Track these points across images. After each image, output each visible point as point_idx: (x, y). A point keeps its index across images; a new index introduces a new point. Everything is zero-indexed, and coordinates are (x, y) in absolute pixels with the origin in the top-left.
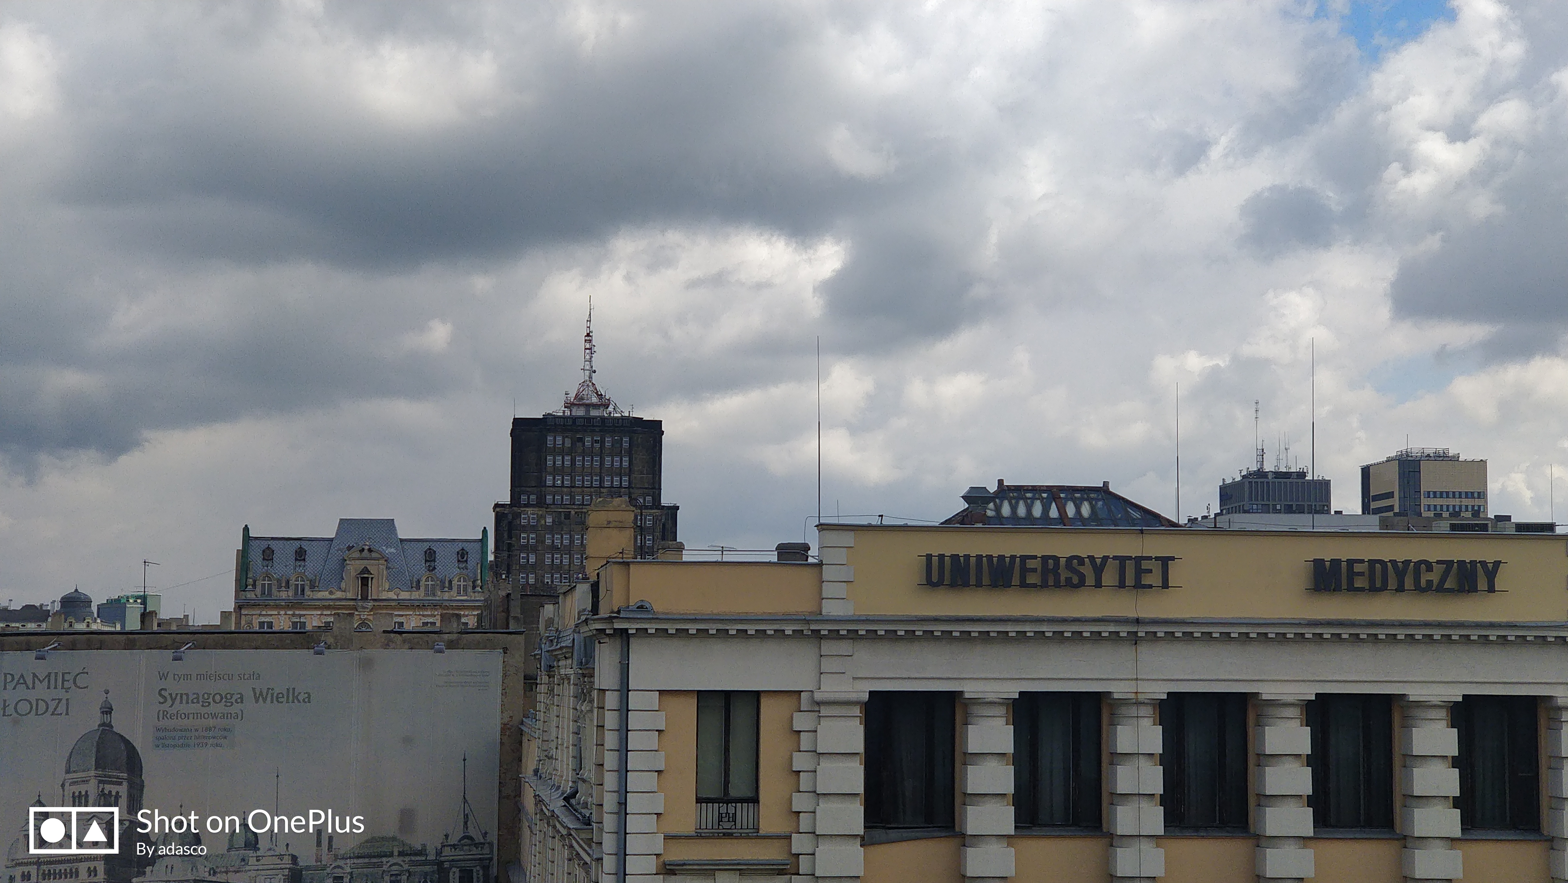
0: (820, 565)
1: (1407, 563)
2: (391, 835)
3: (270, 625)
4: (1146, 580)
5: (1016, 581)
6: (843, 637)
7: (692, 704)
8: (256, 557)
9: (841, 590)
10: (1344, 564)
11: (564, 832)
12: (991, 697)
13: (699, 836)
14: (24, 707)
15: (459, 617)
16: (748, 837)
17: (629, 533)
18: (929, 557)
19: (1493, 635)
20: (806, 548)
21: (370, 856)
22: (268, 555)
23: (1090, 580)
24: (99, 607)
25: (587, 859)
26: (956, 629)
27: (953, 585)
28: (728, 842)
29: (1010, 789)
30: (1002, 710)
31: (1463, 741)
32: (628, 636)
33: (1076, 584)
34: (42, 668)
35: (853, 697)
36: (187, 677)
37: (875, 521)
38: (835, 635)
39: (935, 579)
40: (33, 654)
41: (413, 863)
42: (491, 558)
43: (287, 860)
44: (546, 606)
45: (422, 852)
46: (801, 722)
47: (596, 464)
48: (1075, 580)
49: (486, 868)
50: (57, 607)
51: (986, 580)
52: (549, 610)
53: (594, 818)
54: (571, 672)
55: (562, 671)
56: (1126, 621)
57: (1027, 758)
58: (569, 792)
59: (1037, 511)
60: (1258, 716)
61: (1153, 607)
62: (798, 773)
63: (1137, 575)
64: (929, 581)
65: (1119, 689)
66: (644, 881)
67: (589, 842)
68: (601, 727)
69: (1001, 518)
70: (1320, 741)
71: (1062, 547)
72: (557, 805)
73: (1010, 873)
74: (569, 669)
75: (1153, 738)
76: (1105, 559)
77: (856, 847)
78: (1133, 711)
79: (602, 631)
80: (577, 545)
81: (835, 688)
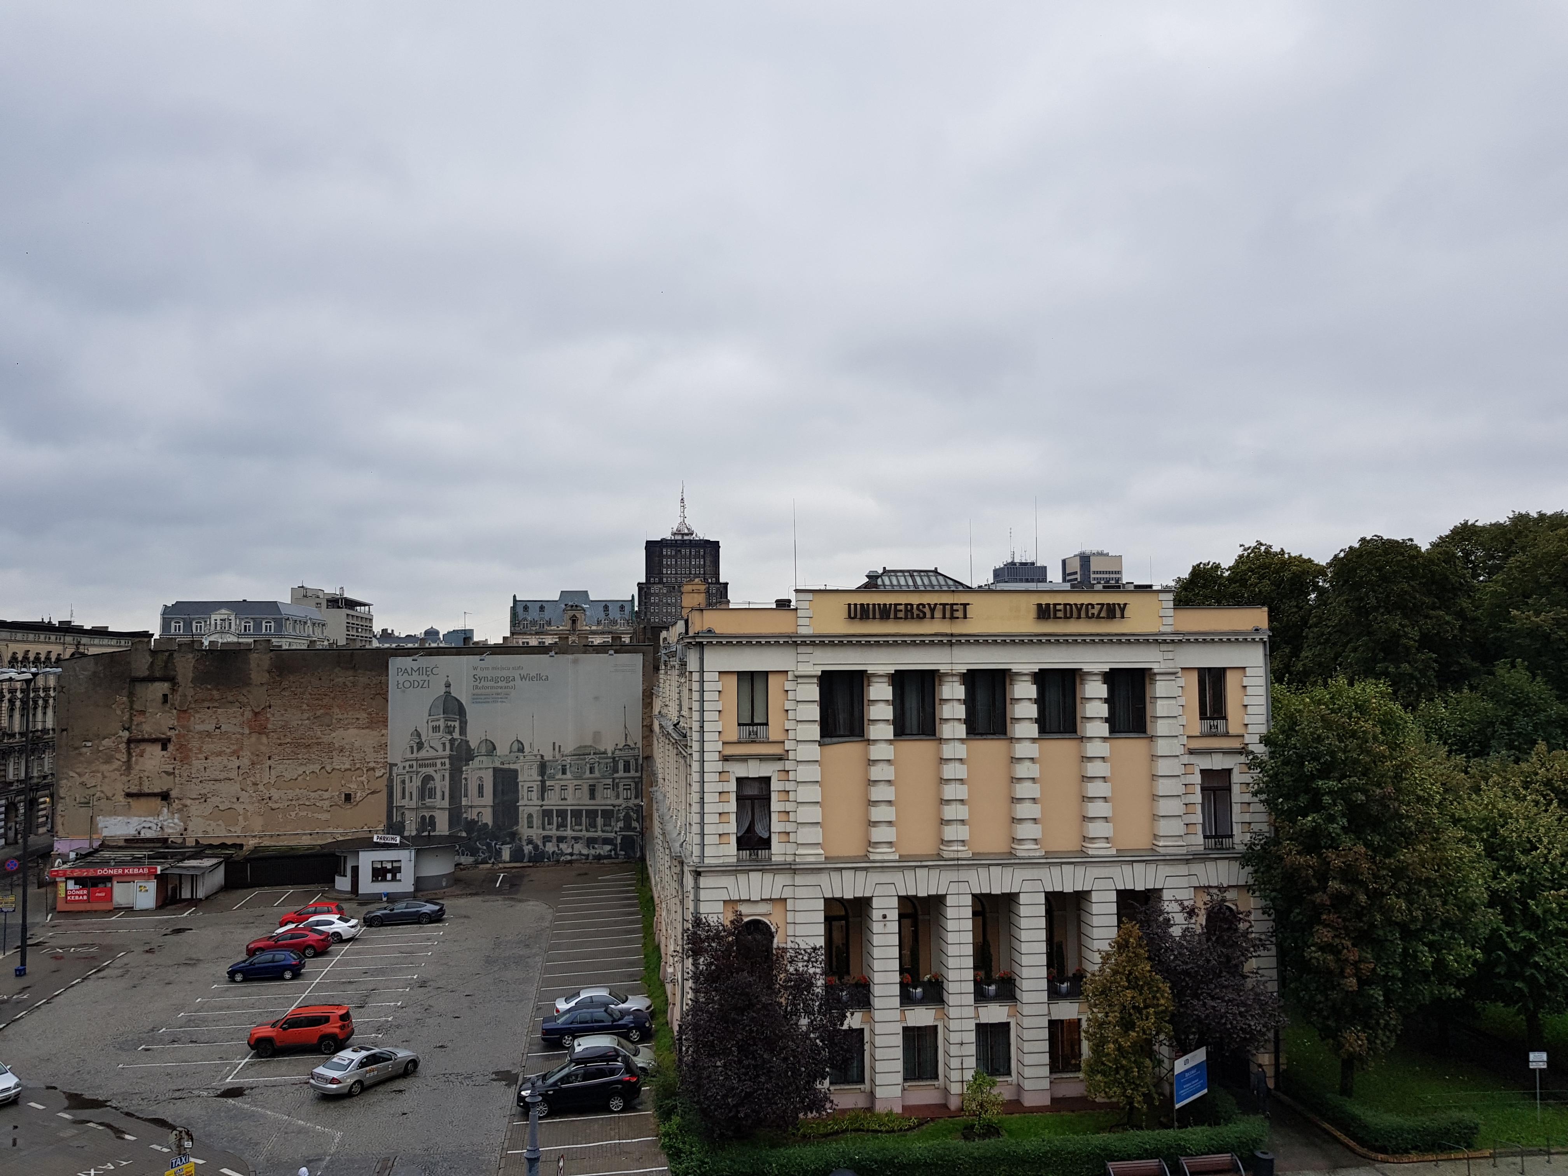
0: (796, 609)
1: (1082, 605)
2: (589, 744)
3: (528, 643)
4: (956, 614)
5: (892, 616)
6: (808, 645)
7: (735, 678)
8: (520, 610)
9: (806, 621)
10: (1051, 607)
11: (674, 741)
12: (881, 673)
13: (739, 742)
14: (407, 684)
15: (621, 638)
16: (763, 742)
17: (704, 595)
18: (849, 605)
19: (1123, 639)
20: (790, 601)
21: (580, 755)
22: (526, 608)
23: (928, 615)
24: (444, 635)
25: (685, 754)
26: (863, 640)
27: (861, 618)
28: (753, 745)
29: (891, 717)
30: (886, 679)
31: (1111, 691)
32: (703, 645)
33: (922, 617)
34: (415, 664)
35: (814, 673)
36: (487, 669)
37: (823, 588)
38: (804, 643)
40: (412, 658)
41: (599, 758)
42: (636, 609)
43: (539, 757)
44: (663, 632)
45: (605, 753)
46: (788, 686)
47: (688, 563)
48: (921, 615)
49: (636, 760)
50: (423, 636)
51: (877, 616)
52: (664, 634)
53: (688, 734)
55: (672, 663)
56: (946, 635)
57: (899, 702)
58: (676, 722)
59: (902, 581)
60: (1011, 680)
61: (959, 628)
62: (787, 711)
63: (952, 613)
64: (850, 617)
65: (943, 668)
66: (713, 764)
67: (686, 746)
68: (691, 690)
69: (884, 585)
70: (1041, 692)
71: (915, 600)
72: (670, 729)
73: (892, 758)
74: (675, 662)
75: (960, 691)
76: (936, 604)
77: (816, 746)
78: (950, 679)
79: (690, 643)
80: (679, 602)
81: (803, 669)
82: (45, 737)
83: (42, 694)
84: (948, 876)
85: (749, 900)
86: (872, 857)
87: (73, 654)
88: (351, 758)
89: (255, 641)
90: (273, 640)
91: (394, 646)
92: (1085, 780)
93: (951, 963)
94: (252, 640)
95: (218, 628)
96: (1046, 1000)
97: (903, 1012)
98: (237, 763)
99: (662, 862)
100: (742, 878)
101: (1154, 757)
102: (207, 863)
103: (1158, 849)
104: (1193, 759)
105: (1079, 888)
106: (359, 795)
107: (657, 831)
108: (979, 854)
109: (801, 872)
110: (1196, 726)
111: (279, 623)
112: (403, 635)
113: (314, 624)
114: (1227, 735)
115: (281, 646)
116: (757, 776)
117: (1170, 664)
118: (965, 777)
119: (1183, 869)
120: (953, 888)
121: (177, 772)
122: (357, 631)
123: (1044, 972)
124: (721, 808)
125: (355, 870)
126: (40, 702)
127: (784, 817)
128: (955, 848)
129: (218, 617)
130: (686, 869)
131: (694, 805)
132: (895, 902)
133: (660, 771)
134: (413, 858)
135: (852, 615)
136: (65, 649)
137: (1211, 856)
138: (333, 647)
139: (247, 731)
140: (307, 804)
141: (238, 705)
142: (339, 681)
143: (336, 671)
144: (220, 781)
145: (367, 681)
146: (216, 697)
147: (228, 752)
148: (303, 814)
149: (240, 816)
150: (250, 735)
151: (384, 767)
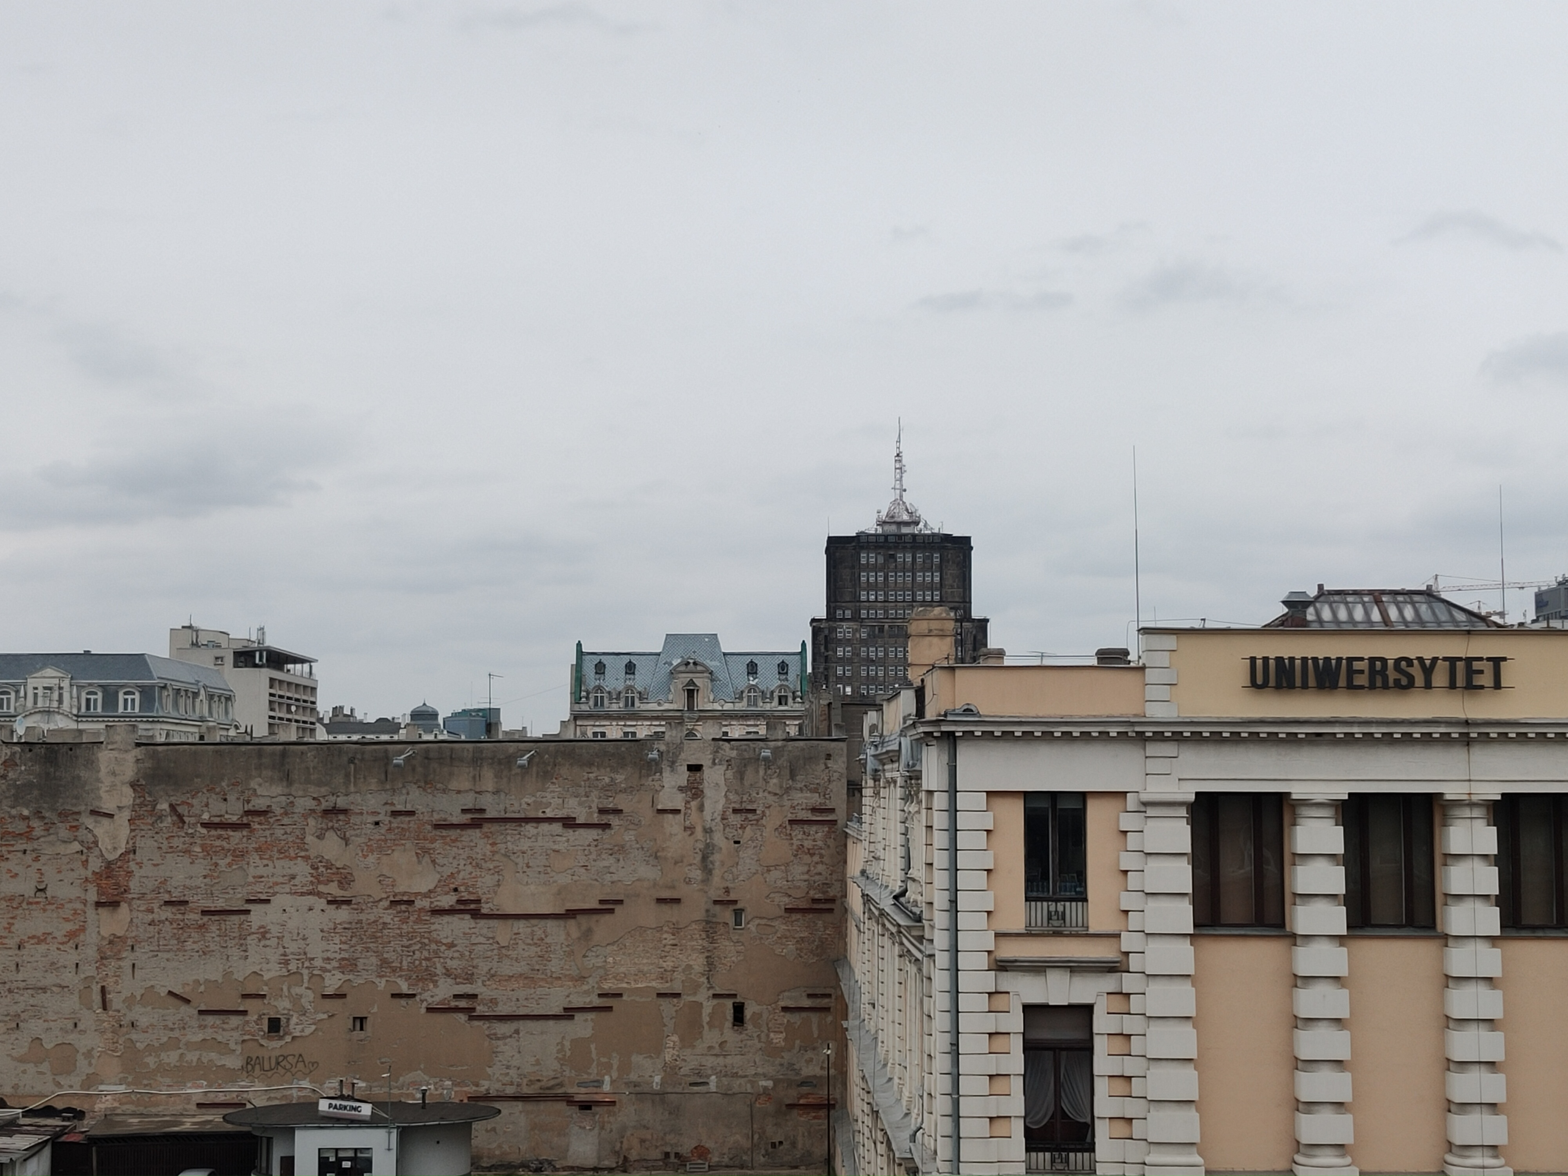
0: (1141, 668)
3: (603, 734)
4: (1477, 680)
5: (1343, 682)
6: (1167, 740)
7: (1019, 805)
8: (589, 670)
9: (1161, 693)
11: (894, 929)
12: (1319, 798)
13: (1028, 934)
16: (1077, 935)
17: (950, 641)
18: (1253, 660)
20: (1126, 653)
22: (600, 667)
23: (1418, 681)
24: (445, 719)
25: (919, 955)
26: (1282, 731)
27: (1278, 687)
28: (1057, 939)
29: (1341, 890)
30: (1330, 812)
32: (955, 739)
33: (1403, 685)
35: (1179, 798)
37: (1198, 625)
38: (1159, 737)
40: (391, 762)
42: (809, 670)
44: (869, 713)
46: (1127, 822)
47: (908, 579)
48: (1402, 681)
50: (408, 719)
51: (1312, 683)
52: (871, 717)
53: (924, 915)
54: (896, 774)
55: (888, 775)
56: (1457, 723)
57: (1357, 858)
58: (898, 891)
59: (1359, 614)
61: (1485, 708)
62: (1125, 872)
63: (1465, 676)
64: (1254, 684)
65: (1451, 791)
66: (976, 977)
67: (919, 938)
68: (929, 827)
69: (1320, 621)
72: (886, 904)
73: (1343, 973)
74: (895, 772)
75: (1486, 839)
76: (1433, 659)
78: (1466, 813)
79: (929, 734)
80: (900, 655)
81: (1158, 789)
86: (1303, 1174)
88: (281, 950)
89: (107, 726)
90: (142, 726)
91: (355, 738)
94: (102, 726)
95: (40, 704)
98: (72, 957)
99: (868, 1167)
102: (21, 1142)
106: (294, 1020)
107: (858, 1106)
111: (148, 694)
112: (371, 719)
113: (211, 697)
115: (152, 737)
116: (1065, 1003)
118: (1498, 1015)
122: (289, 711)
124: (992, 1065)
125: (288, 1164)
127: (1120, 1087)
128: (1477, 1161)
129: (41, 683)
131: (938, 1057)
133: (864, 988)
134: (394, 1145)
135: (1259, 681)
138: (248, 739)
139: (92, 896)
140: (199, 1037)
141: (76, 846)
142: (259, 803)
143: (253, 784)
144: (44, 990)
145: (311, 804)
146: (38, 832)
147: (59, 934)
148: (192, 1057)
149: (80, 1057)
150: (98, 904)
151: (342, 969)
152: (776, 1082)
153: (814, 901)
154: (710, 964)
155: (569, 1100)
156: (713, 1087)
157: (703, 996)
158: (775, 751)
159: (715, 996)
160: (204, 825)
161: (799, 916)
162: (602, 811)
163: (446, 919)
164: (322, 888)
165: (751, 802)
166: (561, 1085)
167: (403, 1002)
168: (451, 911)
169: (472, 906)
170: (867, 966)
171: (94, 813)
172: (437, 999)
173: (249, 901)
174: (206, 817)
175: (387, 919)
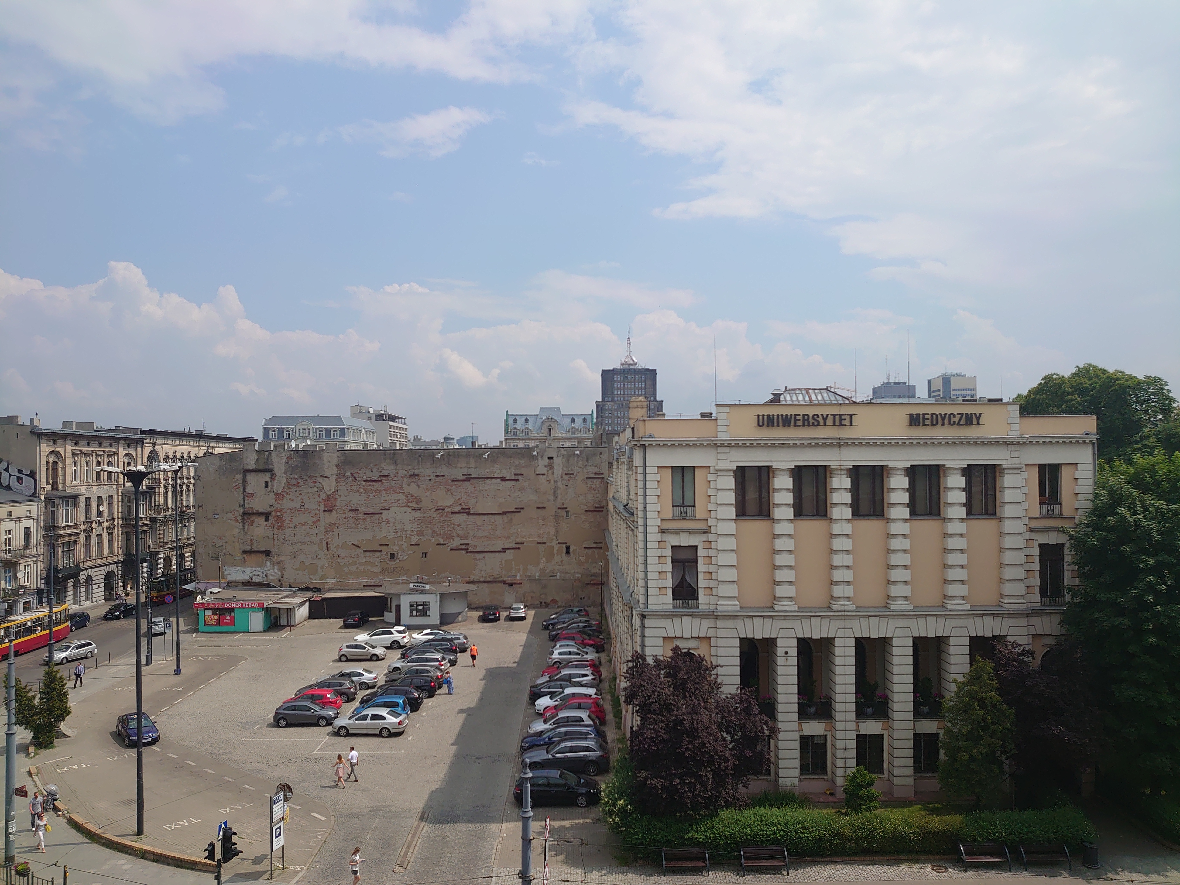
0: (717, 419)
1: (946, 414)
3: (516, 445)
4: (844, 423)
5: (792, 424)
6: (726, 446)
7: (670, 471)
8: (511, 421)
9: (724, 429)
10: (921, 416)
11: (624, 518)
12: (784, 468)
13: (674, 520)
16: (692, 520)
17: (645, 410)
18: (758, 416)
19: (980, 442)
20: (711, 413)
22: (515, 421)
23: (822, 423)
24: (457, 440)
25: (633, 527)
26: (769, 443)
27: (768, 426)
28: (685, 521)
29: (792, 502)
30: (788, 473)
31: (968, 482)
32: (646, 447)
33: (816, 425)
35: (730, 468)
37: (737, 403)
38: (723, 445)
39: (761, 424)
42: (595, 420)
46: (710, 477)
47: (633, 386)
48: (816, 423)
50: (443, 440)
51: (781, 424)
52: (616, 438)
53: (635, 513)
55: (622, 460)
56: (836, 439)
57: (797, 491)
58: (625, 503)
59: (801, 398)
60: (888, 474)
61: (846, 433)
62: (710, 496)
63: (839, 421)
64: (759, 425)
65: (833, 465)
66: (653, 536)
67: (633, 521)
68: (636, 480)
69: (786, 401)
70: (912, 483)
71: (811, 411)
72: (621, 508)
73: (792, 533)
74: (624, 459)
75: (847, 483)
76: (828, 415)
77: (733, 524)
78: (839, 472)
79: (636, 445)
80: (626, 415)
81: (723, 465)
82: (189, 511)
83: (185, 481)
84: (836, 624)
85: (682, 638)
86: (777, 608)
87: (205, 454)
88: (394, 528)
89: (327, 443)
90: (340, 443)
91: (423, 447)
92: (946, 551)
93: (838, 689)
94: (325, 443)
95: (301, 435)
96: (912, 718)
97: (800, 724)
98: (316, 531)
99: (616, 607)
100: (677, 621)
101: (1001, 534)
102: (298, 600)
103: (1004, 605)
104: (1034, 536)
105: (940, 634)
106: (400, 554)
107: (612, 584)
108: (860, 607)
109: (722, 617)
110: (1036, 510)
111: (342, 431)
112: (428, 440)
113: (366, 431)
114: (1061, 517)
115: (344, 448)
116: (687, 545)
117: (1017, 461)
118: (850, 548)
119: (1023, 621)
120: (840, 633)
121: (276, 536)
122: (395, 437)
123: (911, 697)
124: (660, 568)
125: (398, 607)
126: (184, 486)
127: (708, 576)
128: (842, 603)
129: (302, 427)
130: (634, 612)
131: (640, 565)
132: (794, 643)
133: (614, 540)
134: (438, 600)
136: (199, 451)
137: (1047, 611)
138: (381, 448)
139: (322, 508)
140: (364, 560)
141: (316, 489)
142: (385, 473)
143: (383, 465)
144: (305, 543)
145: (405, 473)
146: (301, 484)
147: (310, 522)
148: (362, 568)
149: (319, 568)
150: (324, 511)
151: (418, 535)
152: (582, 575)
153: (596, 507)
154: (557, 532)
155: (504, 583)
156: (558, 577)
157: (554, 543)
158: (580, 451)
159: (559, 543)
160: (364, 481)
161: (590, 513)
162: (515, 475)
163: (457, 515)
164: (409, 504)
165: (572, 470)
166: (501, 577)
167: (441, 546)
168: (459, 513)
169: (467, 511)
170: (615, 532)
171: (322, 476)
172: (454, 546)
173: (382, 509)
174: (365, 478)
175: (435, 516)
